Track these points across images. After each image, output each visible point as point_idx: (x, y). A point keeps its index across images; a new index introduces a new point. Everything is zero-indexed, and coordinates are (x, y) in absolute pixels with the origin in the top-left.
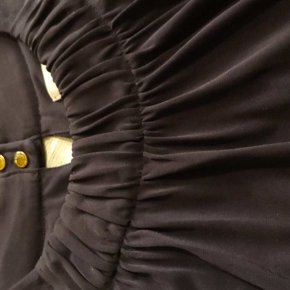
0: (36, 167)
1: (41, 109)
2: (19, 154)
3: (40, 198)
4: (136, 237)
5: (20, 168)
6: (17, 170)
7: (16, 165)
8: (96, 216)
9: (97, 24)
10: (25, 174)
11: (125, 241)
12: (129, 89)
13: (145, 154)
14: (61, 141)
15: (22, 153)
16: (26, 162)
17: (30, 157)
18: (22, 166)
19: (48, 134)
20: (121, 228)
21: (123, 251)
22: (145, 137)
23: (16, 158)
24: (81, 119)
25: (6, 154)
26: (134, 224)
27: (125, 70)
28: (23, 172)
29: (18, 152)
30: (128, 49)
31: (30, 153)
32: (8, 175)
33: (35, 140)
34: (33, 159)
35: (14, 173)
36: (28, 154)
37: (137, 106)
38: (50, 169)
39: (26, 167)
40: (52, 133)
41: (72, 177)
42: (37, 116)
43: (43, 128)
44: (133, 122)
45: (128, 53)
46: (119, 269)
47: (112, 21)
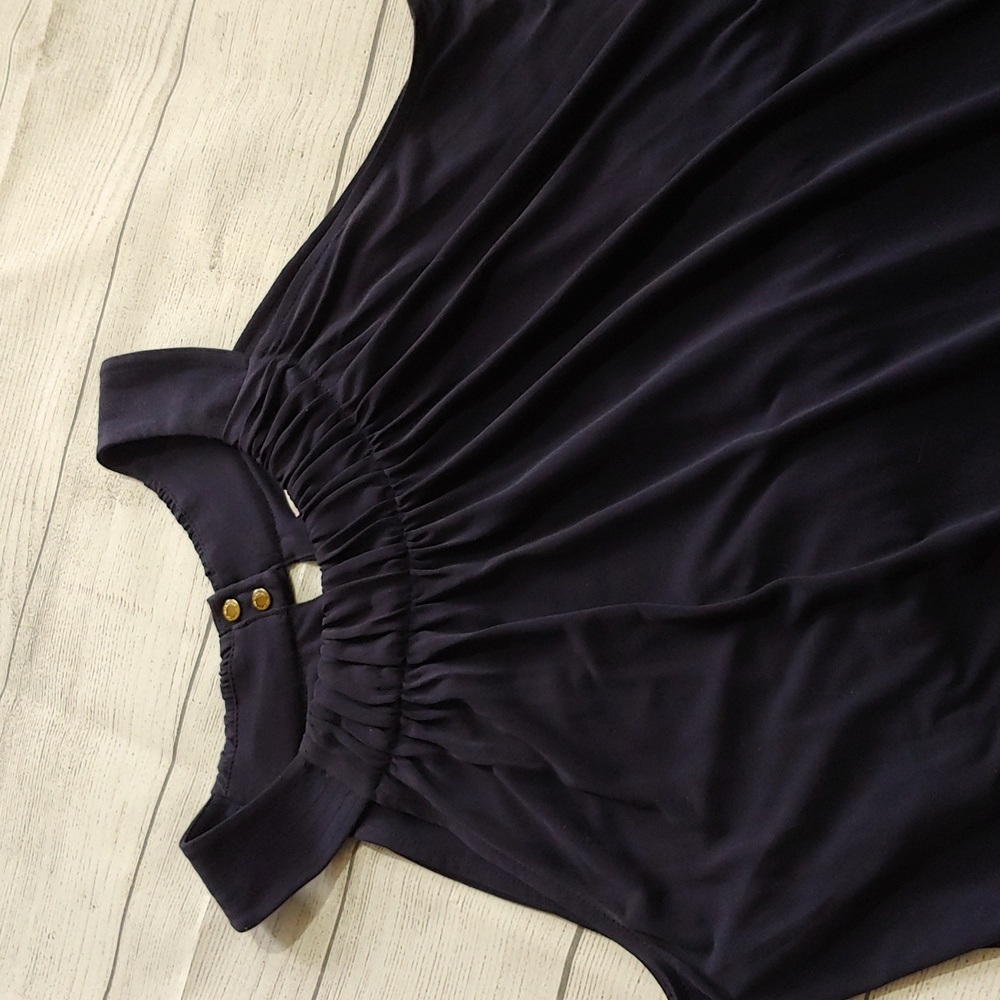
0: (284, 605)
1: (279, 527)
2: (259, 593)
3: (294, 645)
4: (418, 676)
5: (261, 611)
6: (259, 614)
7: (255, 609)
8: (363, 664)
9: (337, 419)
10: (270, 617)
11: (404, 684)
12: (383, 494)
13: (413, 571)
14: (310, 566)
15: (262, 589)
16: (268, 602)
17: (273, 593)
18: (264, 608)
19: (293, 559)
20: (395, 669)
21: (403, 697)
22: (410, 551)
23: (254, 598)
24: (328, 541)
25: (239, 597)
26: (410, 661)
27: (377, 472)
28: (268, 616)
29: (256, 591)
30: (377, 446)
31: (272, 588)
32: (246, 624)
33: (278, 569)
34: (277, 594)
35: (255, 620)
36: (270, 590)
37: (396, 512)
38: (302, 604)
39: (270, 607)
40: (298, 557)
41: (324, 621)
42: (275, 538)
43: (285, 553)
44: (393, 534)
45: (377, 450)
46: (402, 721)
47: (356, 412)
